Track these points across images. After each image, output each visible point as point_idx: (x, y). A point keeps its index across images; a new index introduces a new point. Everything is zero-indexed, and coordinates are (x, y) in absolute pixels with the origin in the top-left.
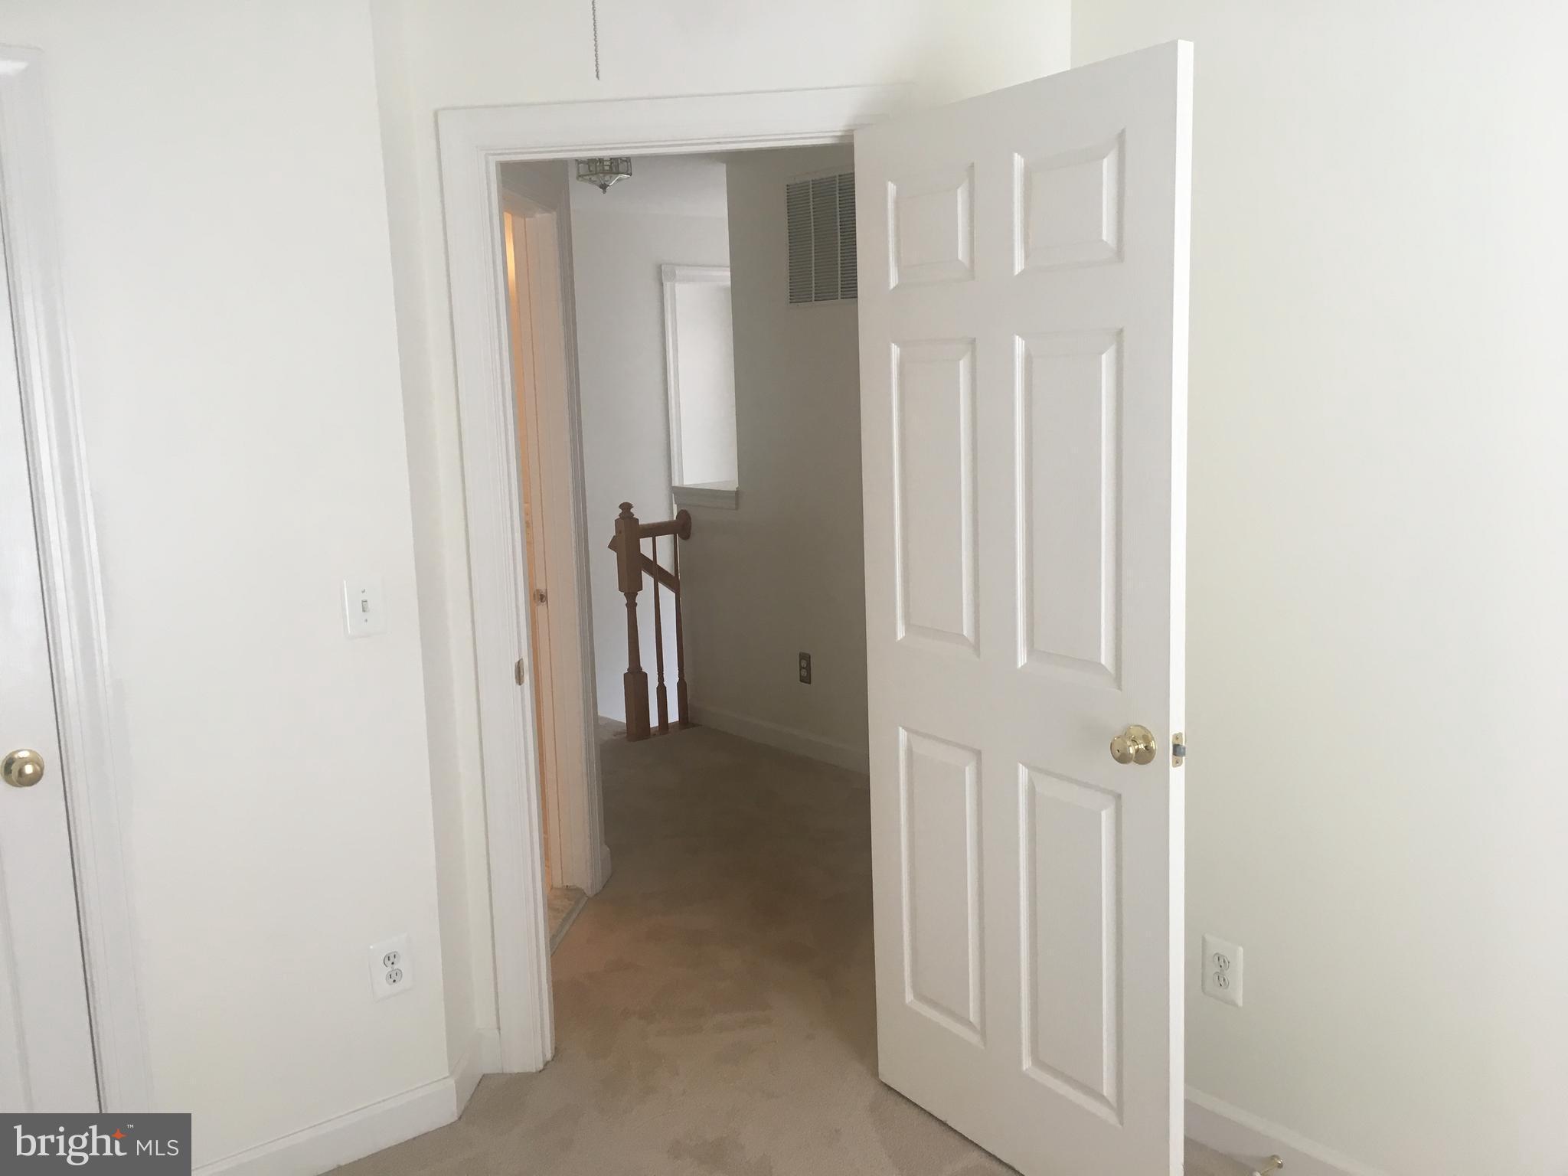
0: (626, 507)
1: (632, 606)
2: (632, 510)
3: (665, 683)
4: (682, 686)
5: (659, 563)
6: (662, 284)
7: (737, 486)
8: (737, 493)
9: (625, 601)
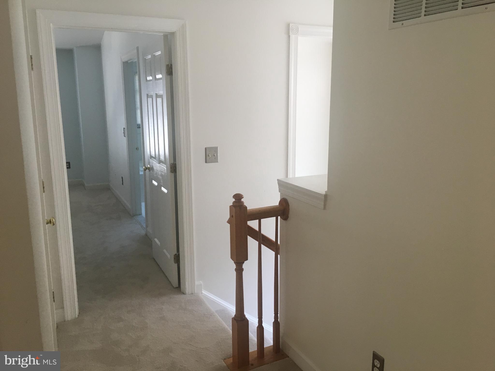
0: (238, 198)
1: (239, 271)
2: (242, 200)
3: (264, 325)
4: (276, 325)
5: (263, 232)
6: (289, 36)
7: (326, 190)
8: (326, 196)
9: (234, 266)
